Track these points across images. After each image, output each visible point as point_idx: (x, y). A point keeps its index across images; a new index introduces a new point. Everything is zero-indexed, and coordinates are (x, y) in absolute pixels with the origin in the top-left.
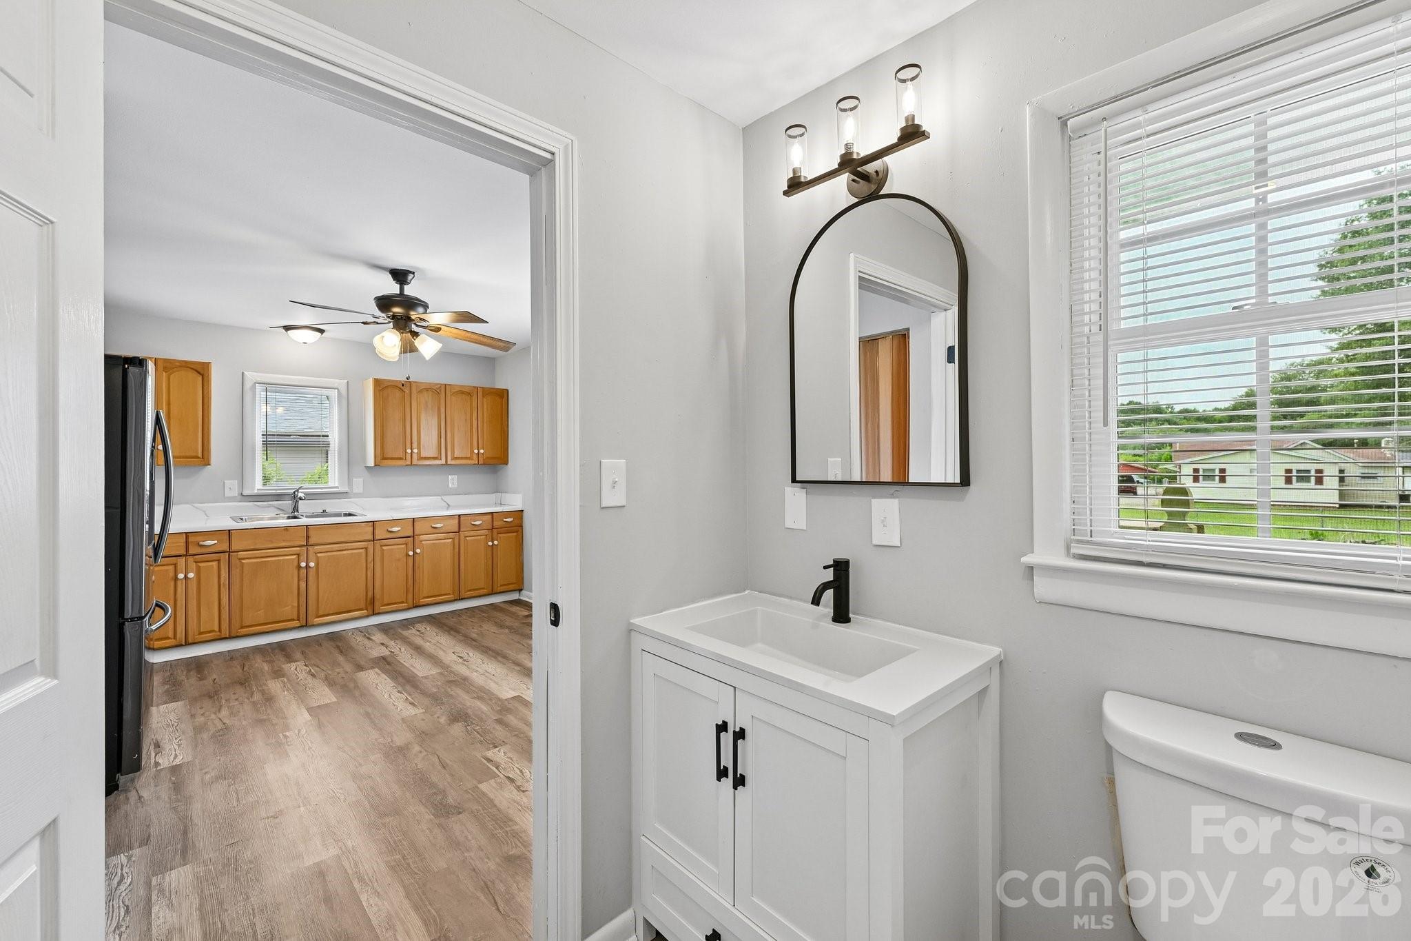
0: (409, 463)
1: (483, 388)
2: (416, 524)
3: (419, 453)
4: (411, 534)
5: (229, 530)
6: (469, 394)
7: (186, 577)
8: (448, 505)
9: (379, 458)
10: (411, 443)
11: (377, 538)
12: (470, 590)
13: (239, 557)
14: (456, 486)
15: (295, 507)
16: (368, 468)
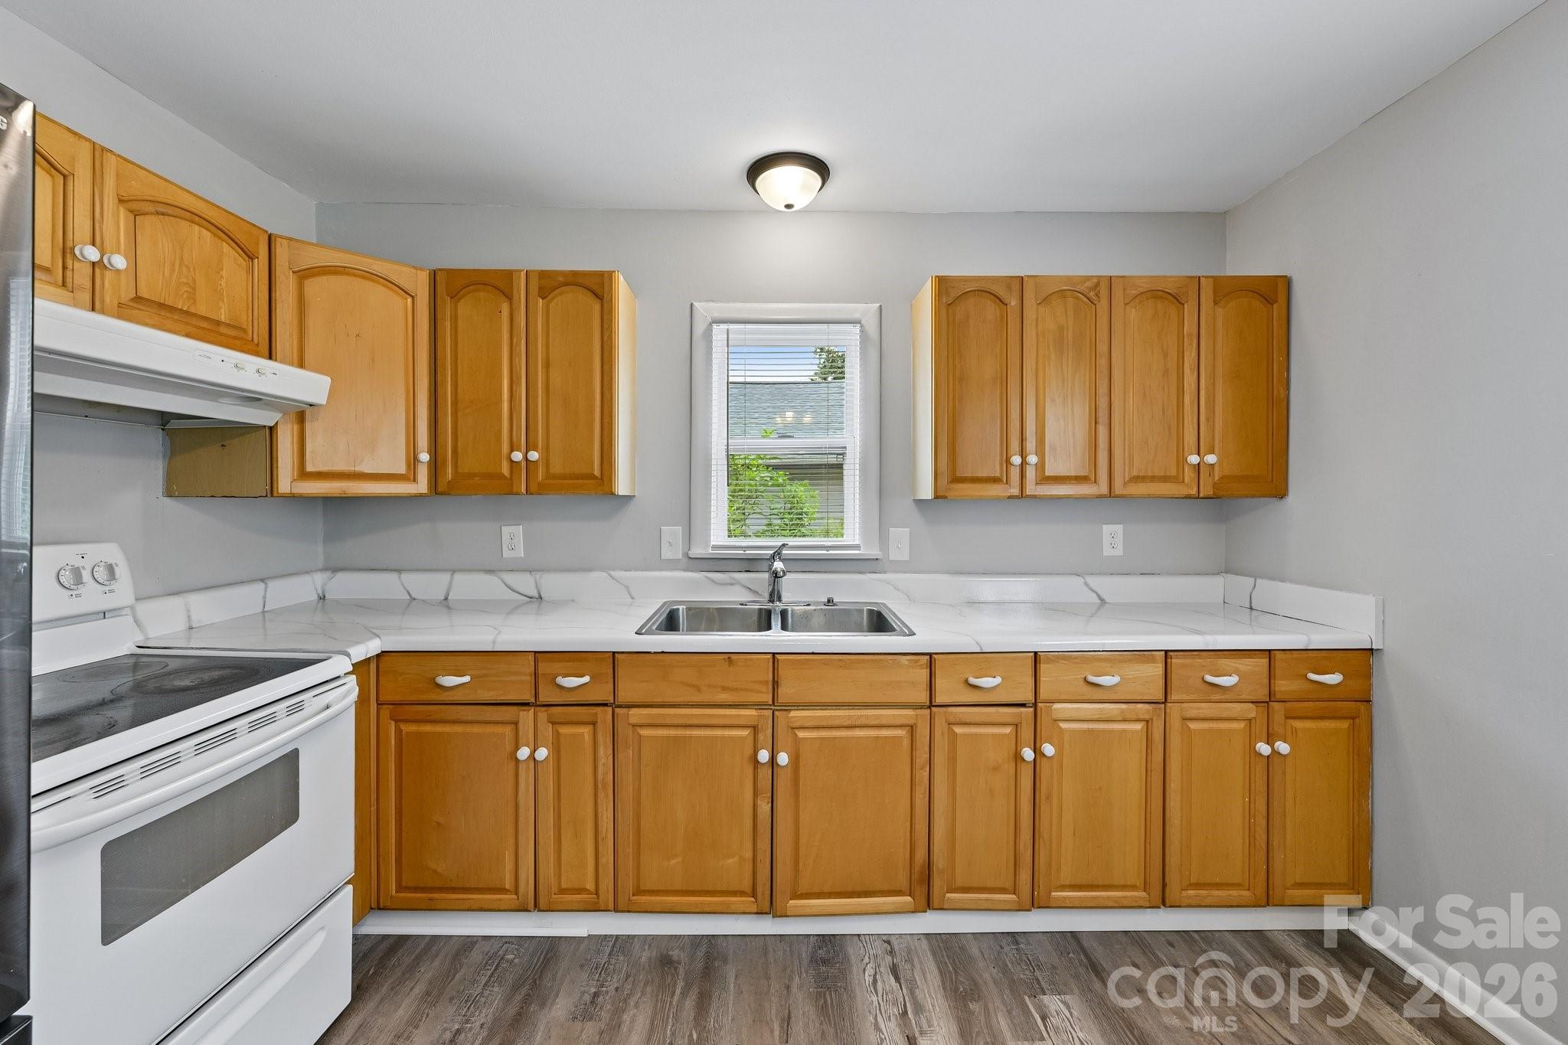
0: (1015, 491)
1: (1213, 277)
2: (1043, 667)
3: (1041, 466)
4: (1029, 697)
5: (614, 653)
6: (1177, 299)
7: (532, 756)
8: (1102, 600)
9: (944, 480)
10: (1022, 440)
11: (939, 699)
12: (1198, 886)
13: (633, 720)
14: (1119, 552)
15: (773, 589)
16: (920, 503)
